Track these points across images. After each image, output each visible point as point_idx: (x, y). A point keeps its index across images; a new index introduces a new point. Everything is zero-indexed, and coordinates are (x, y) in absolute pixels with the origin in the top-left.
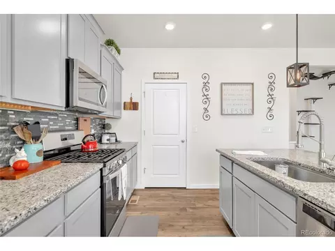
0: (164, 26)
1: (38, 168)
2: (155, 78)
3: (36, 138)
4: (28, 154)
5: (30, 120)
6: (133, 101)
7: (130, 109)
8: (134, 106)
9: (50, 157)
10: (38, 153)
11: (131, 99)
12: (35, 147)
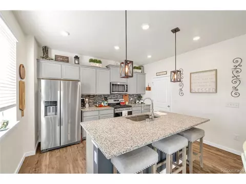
1: (106, 107)
2: (156, 75)
3: (106, 101)
8: (149, 89)
10: (106, 104)
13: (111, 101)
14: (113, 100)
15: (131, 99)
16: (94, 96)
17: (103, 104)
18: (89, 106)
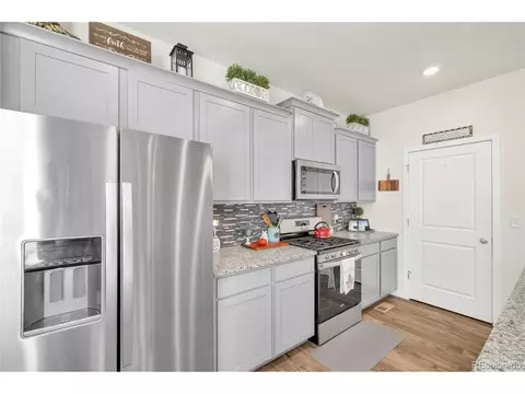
0: (421, 73)
1: (276, 245)
2: (424, 143)
3: (275, 224)
4: (269, 235)
5: (272, 210)
6: (391, 179)
7: (387, 190)
8: (393, 185)
9: (286, 239)
10: (276, 235)
11: (389, 176)
12: (273, 230)
13: (289, 226)
14: (293, 221)
15: (336, 217)
16: (236, 208)
17: (264, 236)
18: (222, 245)
